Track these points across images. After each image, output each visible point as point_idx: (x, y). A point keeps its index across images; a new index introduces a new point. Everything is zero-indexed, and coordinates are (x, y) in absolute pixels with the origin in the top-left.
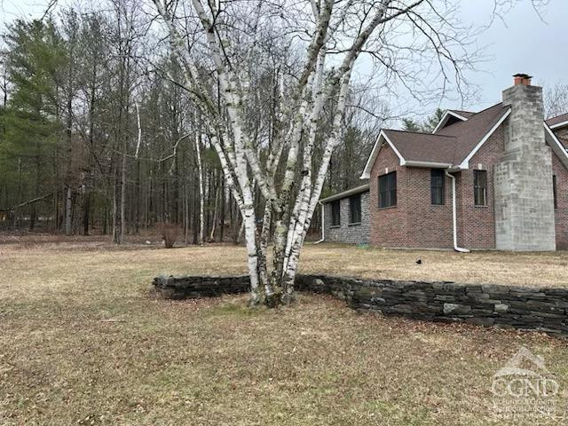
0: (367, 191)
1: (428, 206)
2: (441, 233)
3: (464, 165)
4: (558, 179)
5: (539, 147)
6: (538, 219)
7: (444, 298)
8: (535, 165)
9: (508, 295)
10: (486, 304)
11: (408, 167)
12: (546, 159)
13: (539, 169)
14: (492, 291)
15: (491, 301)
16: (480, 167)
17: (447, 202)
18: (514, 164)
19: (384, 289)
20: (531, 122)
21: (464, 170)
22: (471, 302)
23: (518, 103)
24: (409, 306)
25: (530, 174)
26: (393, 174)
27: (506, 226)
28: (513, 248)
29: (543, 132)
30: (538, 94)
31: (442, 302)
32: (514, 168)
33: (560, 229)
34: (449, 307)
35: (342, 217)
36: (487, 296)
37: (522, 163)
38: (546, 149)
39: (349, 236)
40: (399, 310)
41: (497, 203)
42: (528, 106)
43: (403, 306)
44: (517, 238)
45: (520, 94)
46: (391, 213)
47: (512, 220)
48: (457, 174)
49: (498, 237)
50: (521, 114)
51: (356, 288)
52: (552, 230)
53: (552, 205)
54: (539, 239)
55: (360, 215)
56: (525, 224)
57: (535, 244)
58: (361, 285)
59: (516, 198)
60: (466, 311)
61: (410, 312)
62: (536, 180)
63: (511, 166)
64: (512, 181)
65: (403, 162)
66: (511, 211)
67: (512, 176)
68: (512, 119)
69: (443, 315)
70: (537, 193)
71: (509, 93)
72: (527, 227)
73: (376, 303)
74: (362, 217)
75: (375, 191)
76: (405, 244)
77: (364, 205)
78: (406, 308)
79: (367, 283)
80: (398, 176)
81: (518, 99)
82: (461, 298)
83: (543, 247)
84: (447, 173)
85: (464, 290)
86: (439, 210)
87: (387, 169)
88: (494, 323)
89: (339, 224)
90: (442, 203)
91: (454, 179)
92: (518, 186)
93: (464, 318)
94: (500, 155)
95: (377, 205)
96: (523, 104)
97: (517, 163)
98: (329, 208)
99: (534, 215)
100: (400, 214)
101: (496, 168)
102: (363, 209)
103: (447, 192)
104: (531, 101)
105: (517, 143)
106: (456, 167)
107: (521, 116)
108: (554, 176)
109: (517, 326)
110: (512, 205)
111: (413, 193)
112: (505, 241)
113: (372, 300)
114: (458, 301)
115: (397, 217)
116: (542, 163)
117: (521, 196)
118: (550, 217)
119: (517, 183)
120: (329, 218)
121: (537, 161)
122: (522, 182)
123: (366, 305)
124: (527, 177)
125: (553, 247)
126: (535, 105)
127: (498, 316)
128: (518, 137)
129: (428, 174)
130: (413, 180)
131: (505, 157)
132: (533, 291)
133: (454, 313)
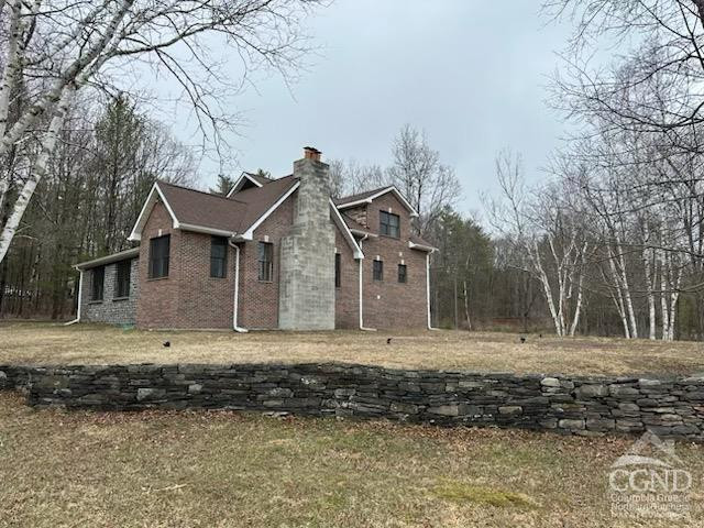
0: (137, 257)
1: (206, 279)
2: (220, 310)
3: (248, 236)
4: (342, 258)
5: (324, 225)
6: (319, 297)
7: (138, 382)
8: (318, 241)
9: (203, 374)
10: (182, 385)
11: (184, 232)
12: (329, 236)
13: (323, 246)
14: (188, 371)
15: (186, 382)
16: (266, 239)
17: (229, 275)
18: (299, 239)
19: (71, 377)
20: (318, 198)
21: (247, 240)
22: (166, 385)
23: (306, 177)
24: (100, 396)
25: (315, 251)
26: (167, 237)
27: (289, 305)
28: (293, 327)
29: (328, 210)
30: (325, 171)
31: (137, 387)
32: (299, 243)
33: (342, 308)
34: (143, 393)
35: (106, 289)
36: (183, 376)
37: (306, 239)
38: (330, 227)
39: (113, 314)
40: (86, 401)
41: (282, 279)
42: (315, 182)
43: (93, 396)
44: (298, 316)
45: (308, 168)
46: (161, 286)
47: (294, 297)
48: (242, 244)
49: (282, 315)
50: (309, 188)
51: (37, 379)
52: (332, 308)
53: (334, 284)
54: (319, 318)
55: (129, 288)
56: (307, 301)
57: (315, 323)
58: (44, 374)
59: (299, 274)
60: (160, 395)
61: (100, 402)
62: (319, 257)
63: (295, 240)
64: (296, 257)
65: (176, 225)
66: (294, 287)
67: (297, 251)
68: (301, 193)
69: (136, 402)
70: (319, 271)
71: (299, 165)
72: (308, 305)
73: (60, 395)
74: (131, 290)
75: (145, 258)
76: (174, 324)
77: (134, 273)
78: (95, 399)
79: (51, 371)
80: (172, 240)
81: (306, 173)
82: (157, 381)
83: (322, 326)
84: (230, 242)
85: (160, 371)
86: (218, 285)
87: (160, 231)
88: (187, 406)
89: (102, 299)
90: (224, 276)
91: (238, 250)
92: (302, 262)
93: (157, 404)
94: (288, 229)
95: (147, 275)
96: (310, 179)
97: (302, 239)
98: (90, 277)
99: (315, 293)
100: (171, 287)
101: (283, 242)
102: (132, 280)
103: (230, 264)
104: (319, 176)
105: (304, 217)
106: (238, 237)
107: (308, 191)
108: (338, 255)
109: (207, 407)
110: (294, 282)
111: (188, 263)
112: (288, 320)
113: (55, 392)
114: (154, 385)
115: (167, 291)
116: (326, 241)
117: (304, 273)
118: (331, 295)
119: (301, 259)
120: (89, 290)
121: (322, 239)
122: (306, 258)
123: (46, 399)
124: (312, 255)
125: (332, 326)
126: (322, 181)
127: (191, 398)
128: (305, 212)
129: (209, 242)
130: (189, 247)
131: (293, 230)
132: (225, 368)
133: (148, 399)
